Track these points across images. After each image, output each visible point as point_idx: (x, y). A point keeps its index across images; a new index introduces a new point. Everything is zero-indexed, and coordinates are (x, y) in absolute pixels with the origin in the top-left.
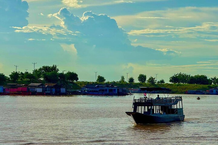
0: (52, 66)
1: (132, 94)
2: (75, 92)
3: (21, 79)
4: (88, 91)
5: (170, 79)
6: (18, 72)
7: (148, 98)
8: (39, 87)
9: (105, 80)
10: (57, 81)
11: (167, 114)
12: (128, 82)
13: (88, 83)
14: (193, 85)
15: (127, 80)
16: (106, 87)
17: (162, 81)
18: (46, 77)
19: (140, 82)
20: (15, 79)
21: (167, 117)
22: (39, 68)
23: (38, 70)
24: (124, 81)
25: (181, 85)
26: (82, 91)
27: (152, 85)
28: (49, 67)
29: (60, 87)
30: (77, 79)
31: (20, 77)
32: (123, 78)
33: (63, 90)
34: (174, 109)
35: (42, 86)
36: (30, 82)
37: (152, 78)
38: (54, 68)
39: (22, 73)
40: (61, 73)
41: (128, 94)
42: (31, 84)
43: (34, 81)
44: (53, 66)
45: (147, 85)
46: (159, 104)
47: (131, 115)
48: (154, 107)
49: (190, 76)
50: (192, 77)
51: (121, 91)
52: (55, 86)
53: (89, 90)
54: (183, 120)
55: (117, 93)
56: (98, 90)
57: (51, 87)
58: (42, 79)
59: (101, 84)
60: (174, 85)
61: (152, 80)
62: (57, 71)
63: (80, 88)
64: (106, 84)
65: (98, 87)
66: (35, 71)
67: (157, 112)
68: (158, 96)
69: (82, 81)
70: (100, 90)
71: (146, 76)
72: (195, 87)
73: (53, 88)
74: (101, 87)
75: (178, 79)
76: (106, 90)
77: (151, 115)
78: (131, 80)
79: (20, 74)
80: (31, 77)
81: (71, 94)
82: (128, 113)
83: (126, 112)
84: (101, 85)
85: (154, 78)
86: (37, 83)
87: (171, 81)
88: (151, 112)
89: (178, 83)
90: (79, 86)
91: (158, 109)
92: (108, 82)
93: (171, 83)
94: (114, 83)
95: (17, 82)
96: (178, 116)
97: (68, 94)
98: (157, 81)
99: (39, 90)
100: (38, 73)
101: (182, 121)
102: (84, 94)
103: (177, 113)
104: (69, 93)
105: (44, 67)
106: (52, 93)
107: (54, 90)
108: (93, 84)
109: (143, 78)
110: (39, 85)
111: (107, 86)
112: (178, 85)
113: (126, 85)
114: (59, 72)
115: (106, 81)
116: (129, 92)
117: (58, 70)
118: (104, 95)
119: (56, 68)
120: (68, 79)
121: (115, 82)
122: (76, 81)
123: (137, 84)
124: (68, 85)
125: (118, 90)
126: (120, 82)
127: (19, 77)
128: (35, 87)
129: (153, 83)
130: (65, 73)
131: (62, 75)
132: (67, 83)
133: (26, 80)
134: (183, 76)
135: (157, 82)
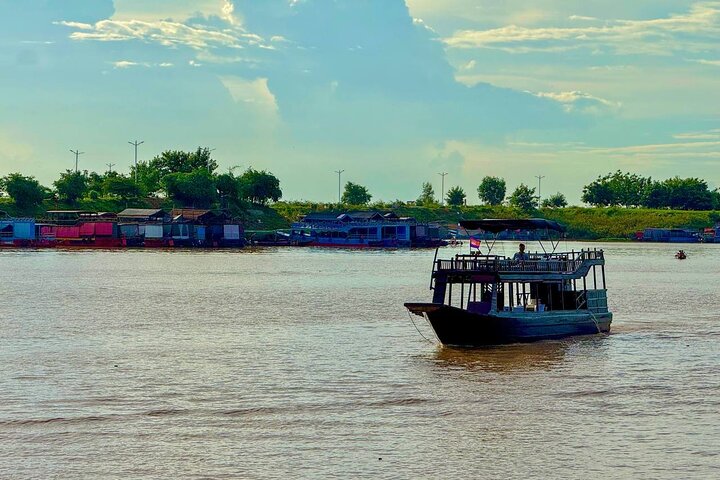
0: (194, 151)
1: (457, 243)
2: (271, 236)
3: (94, 197)
4: (314, 233)
5: (585, 192)
6: (82, 174)
7: (487, 256)
8: (151, 220)
9: (370, 196)
10: (212, 201)
11: (549, 309)
12: (445, 204)
13: (315, 206)
14: (660, 211)
15: (441, 198)
16: (373, 219)
17: (559, 201)
18: (175, 190)
19: (484, 203)
20: (75, 197)
21: (551, 319)
22: (152, 159)
23: (148, 165)
24: (431, 201)
25: (620, 213)
26: (293, 233)
27: (526, 212)
28: (185, 157)
29: (223, 220)
30: (277, 194)
31: (91, 189)
32: (429, 190)
33: (231, 231)
34: (576, 293)
35: (162, 216)
36: (121, 205)
37: (526, 189)
38: (201, 159)
39: (95, 177)
40: (226, 176)
41: (445, 244)
42: (128, 212)
43: (136, 200)
44: (199, 153)
45: (510, 213)
46: (523, 277)
47: (424, 313)
48: (503, 287)
49: (649, 182)
50: (657, 183)
51: (421, 232)
52: (203, 219)
53: (318, 232)
54: (607, 331)
55: (411, 238)
56: (345, 230)
57: (193, 222)
58: (161, 195)
59: (356, 211)
60: (599, 211)
61: (524, 197)
62: (211, 169)
63: (287, 224)
64: (374, 209)
65: (346, 219)
66: (140, 169)
67: (519, 303)
68: (522, 247)
69: (293, 201)
70: (353, 231)
71: (504, 184)
72: (668, 219)
73: (197, 223)
74: (358, 219)
75: (612, 192)
76: (374, 231)
77: (493, 312)
78: (457, 197)
79: (88, 180)
80: (127, 190)
81: (259, 244)
82: (415, 308)
83: (406, 305)
84: (356, 215)
85: (530, 188)
86: (145, 206)
87: (587, 199)
88: (494, 304)
89: (612, 205)
90: (282, 217)
91: (521, 291)
92: (381, 205)
93: (587, 206)
94: (399, 209)
95: (78, 206)
96: (588, 318)
97: (248, 245)
98: (543, 198)
99: (153, 231)
100: (148, 175)
101: (603, 331)
102: (302, 243)
103: (584, 307)
104: (252, 241)
105: (167, 155)
106: (196, 241)
107: (201, 232)
108: (332, 211)
109: (495, 191)
110: (153, 215)
111: (377, 218)
112: (610, 213)
113: (438, 212)
114: (219, 171)
115: (372, 202)
116: (450, 237)
117: (214, 165)
118: (366, 245)
119: (207, 158)
120: (249, 193)
121: (403, 204)
122: (275, 200)
123: (475, 209)
124: (249, 214)
125: (413, 229)
126: (419, 203)
127: (86, 190)
128: (140, 220)
129: (530, 205)
130: (237, 174)
131: (227, 182)
132: (244, 207)
133: (110, 198)
134: (628, 182)
135: (540, 202)
